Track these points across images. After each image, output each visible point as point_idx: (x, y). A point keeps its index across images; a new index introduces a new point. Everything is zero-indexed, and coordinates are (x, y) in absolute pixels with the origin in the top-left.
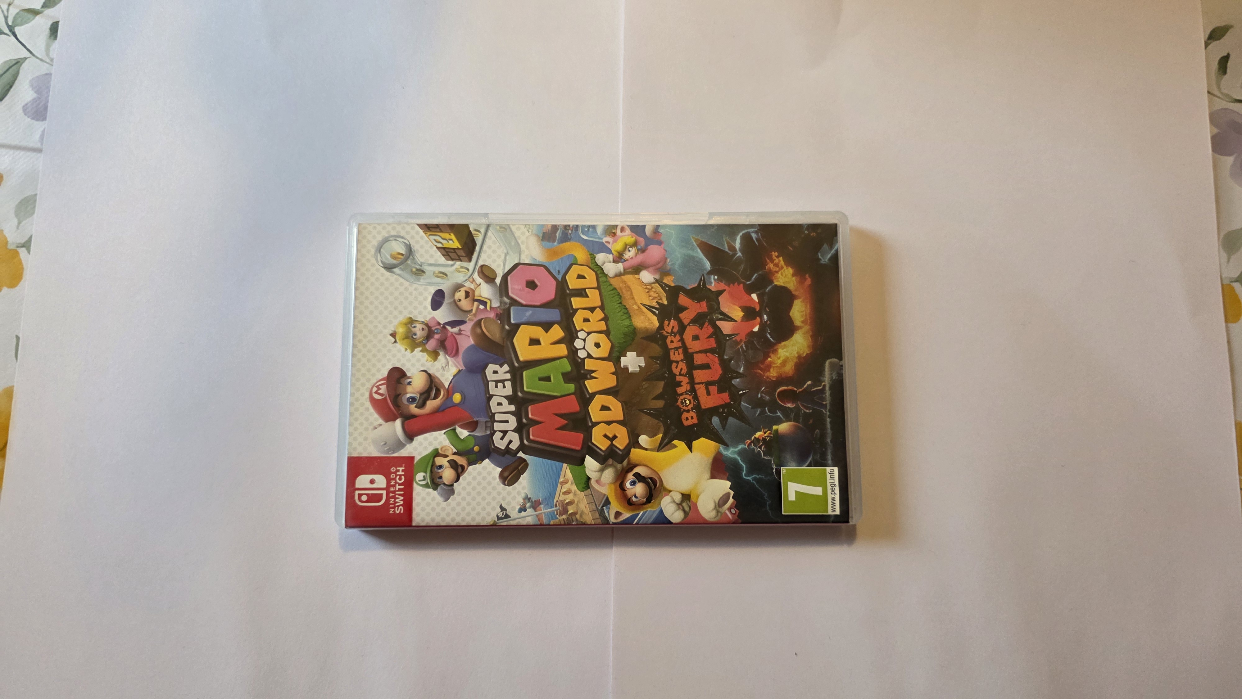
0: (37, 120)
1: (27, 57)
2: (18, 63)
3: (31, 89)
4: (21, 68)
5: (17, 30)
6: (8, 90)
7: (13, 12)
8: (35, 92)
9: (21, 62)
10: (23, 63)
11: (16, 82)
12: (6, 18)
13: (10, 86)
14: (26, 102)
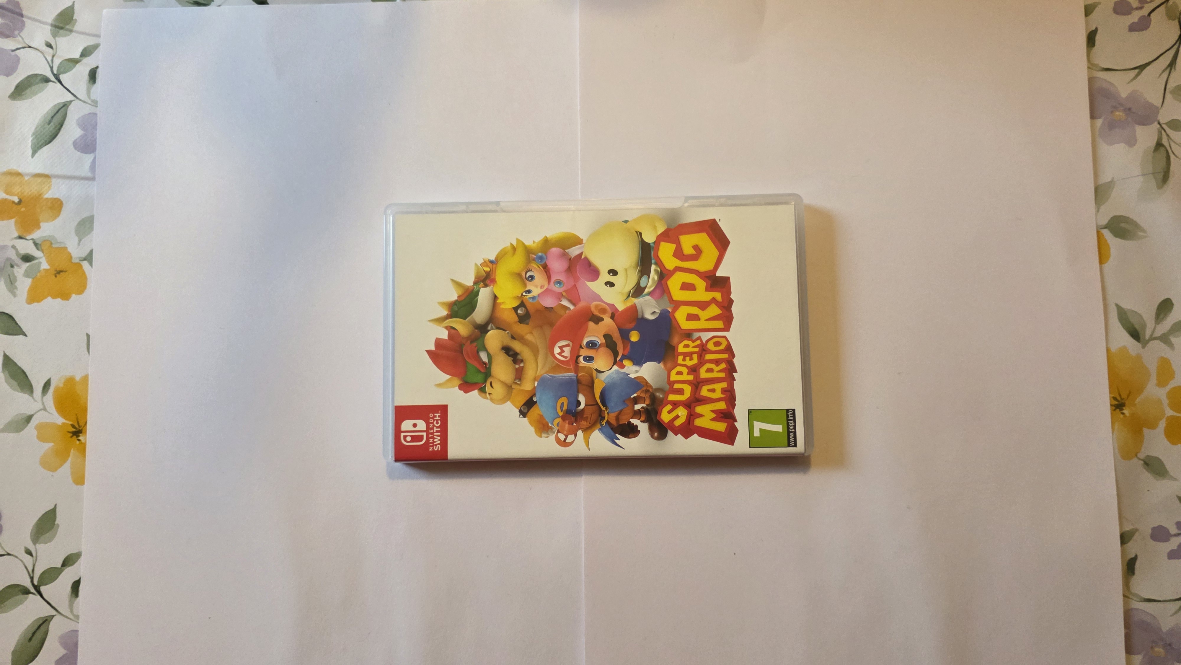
0: (86, 153)
1: (72, 100)
2: (65, 106)
3: (78, 127)
4: (68, 110)
5: (62, 77)
6: (60, 129)
7: (57, 62)
8: (82, 130)
9: (68, 104)
10: (69, 105)
11: (66, 121)
12: (52, 68)
13: (61, 125)
14: (75, 138)
